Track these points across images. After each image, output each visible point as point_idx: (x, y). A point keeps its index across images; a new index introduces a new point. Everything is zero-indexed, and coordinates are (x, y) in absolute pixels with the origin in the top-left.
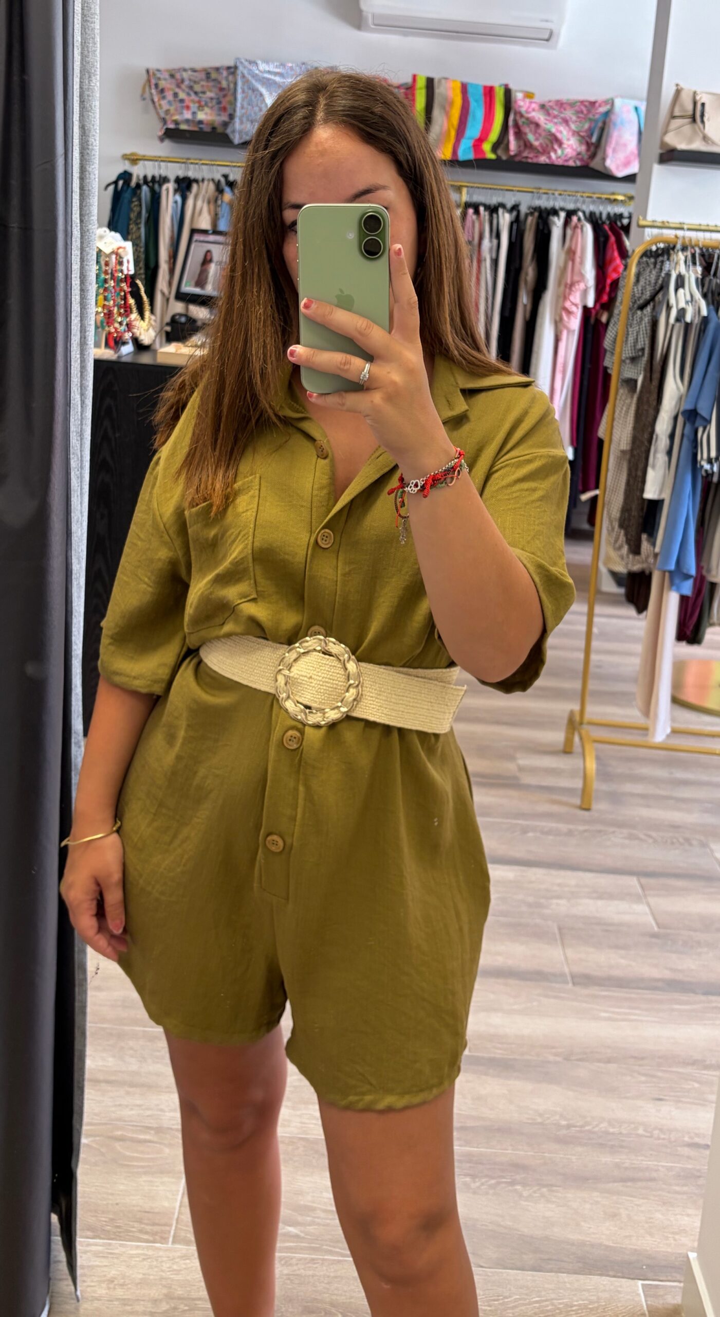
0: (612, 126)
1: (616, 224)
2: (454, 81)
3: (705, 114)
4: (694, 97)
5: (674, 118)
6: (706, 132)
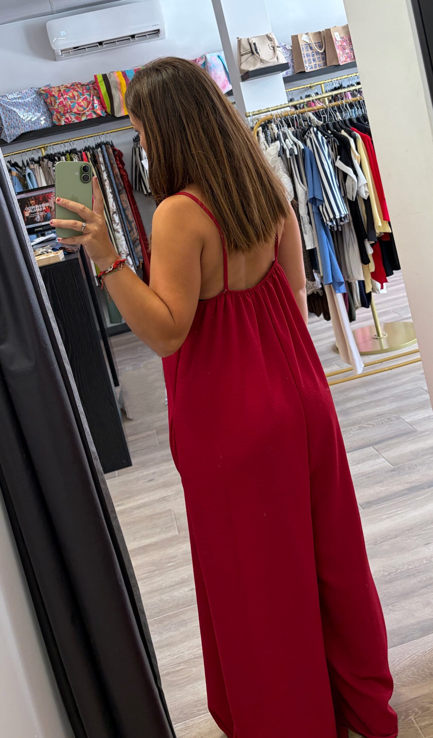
0: (209, 69)
2: (117, 72)
3: (257, 48)
4: (249, 42)
5: (242, 55)
6: (261, 57)
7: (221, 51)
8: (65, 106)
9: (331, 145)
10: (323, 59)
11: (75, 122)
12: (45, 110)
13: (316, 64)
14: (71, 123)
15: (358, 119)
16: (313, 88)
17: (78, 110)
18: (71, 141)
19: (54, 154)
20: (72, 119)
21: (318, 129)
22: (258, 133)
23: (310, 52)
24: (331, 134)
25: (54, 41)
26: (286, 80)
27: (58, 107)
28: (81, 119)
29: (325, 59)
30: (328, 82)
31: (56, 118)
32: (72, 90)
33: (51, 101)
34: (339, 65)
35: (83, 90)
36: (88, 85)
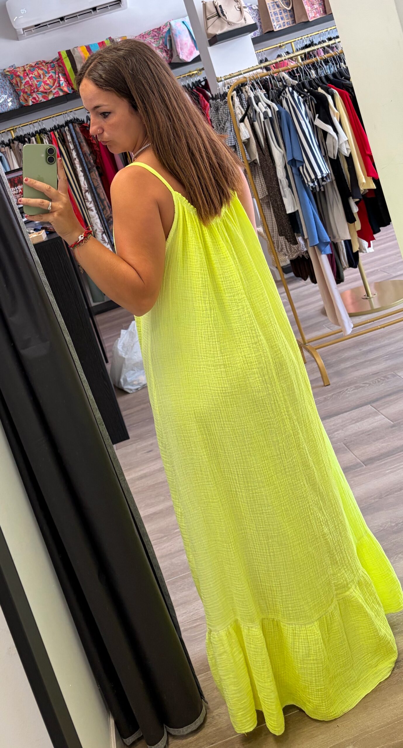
0: (175, 37)
1: (199, 87)
2: (81, 47)
3: (224, 10)
4: (214, 4)
5: (208, 19)
6: (228, 20)
7: (186, 16)
8: (31, 86)
9: (308, 104)
10: (291, 16)
11: (42, 101)
12: (12, 91)
13: (284, 23)
14: (38, 102)
15: (334, 75)
16: (283, 47)
17: (45, 89)
18: (40, 121)
19: (23, 135)
20: (39, 98)
21: (293, 89)
22: (232, 97)
23: (277, 10)
24: (307, 92)
25: (15, 20)
26: (255, 41)
27: (25, 87)
28: (48, 98)
29: (293, 16)
30: (298, 40)
31: (23, 99)
32: (37, 69)
33: (16, 81)
34: (309, 21)
35: (48, 68)
36: (52, 62)
